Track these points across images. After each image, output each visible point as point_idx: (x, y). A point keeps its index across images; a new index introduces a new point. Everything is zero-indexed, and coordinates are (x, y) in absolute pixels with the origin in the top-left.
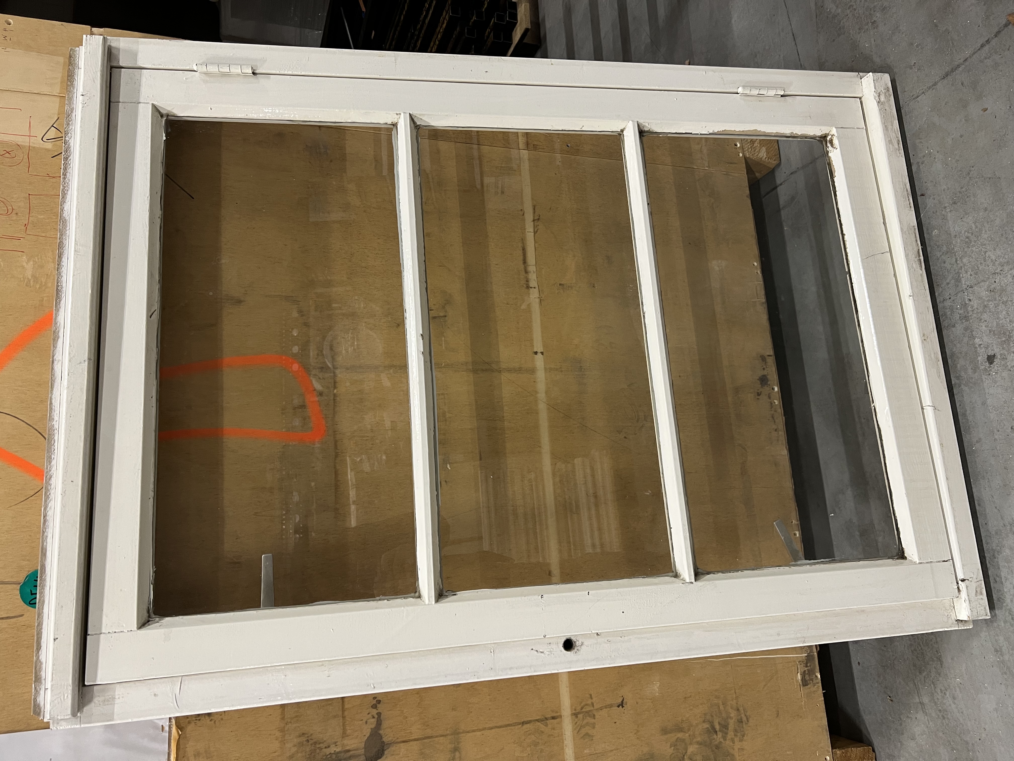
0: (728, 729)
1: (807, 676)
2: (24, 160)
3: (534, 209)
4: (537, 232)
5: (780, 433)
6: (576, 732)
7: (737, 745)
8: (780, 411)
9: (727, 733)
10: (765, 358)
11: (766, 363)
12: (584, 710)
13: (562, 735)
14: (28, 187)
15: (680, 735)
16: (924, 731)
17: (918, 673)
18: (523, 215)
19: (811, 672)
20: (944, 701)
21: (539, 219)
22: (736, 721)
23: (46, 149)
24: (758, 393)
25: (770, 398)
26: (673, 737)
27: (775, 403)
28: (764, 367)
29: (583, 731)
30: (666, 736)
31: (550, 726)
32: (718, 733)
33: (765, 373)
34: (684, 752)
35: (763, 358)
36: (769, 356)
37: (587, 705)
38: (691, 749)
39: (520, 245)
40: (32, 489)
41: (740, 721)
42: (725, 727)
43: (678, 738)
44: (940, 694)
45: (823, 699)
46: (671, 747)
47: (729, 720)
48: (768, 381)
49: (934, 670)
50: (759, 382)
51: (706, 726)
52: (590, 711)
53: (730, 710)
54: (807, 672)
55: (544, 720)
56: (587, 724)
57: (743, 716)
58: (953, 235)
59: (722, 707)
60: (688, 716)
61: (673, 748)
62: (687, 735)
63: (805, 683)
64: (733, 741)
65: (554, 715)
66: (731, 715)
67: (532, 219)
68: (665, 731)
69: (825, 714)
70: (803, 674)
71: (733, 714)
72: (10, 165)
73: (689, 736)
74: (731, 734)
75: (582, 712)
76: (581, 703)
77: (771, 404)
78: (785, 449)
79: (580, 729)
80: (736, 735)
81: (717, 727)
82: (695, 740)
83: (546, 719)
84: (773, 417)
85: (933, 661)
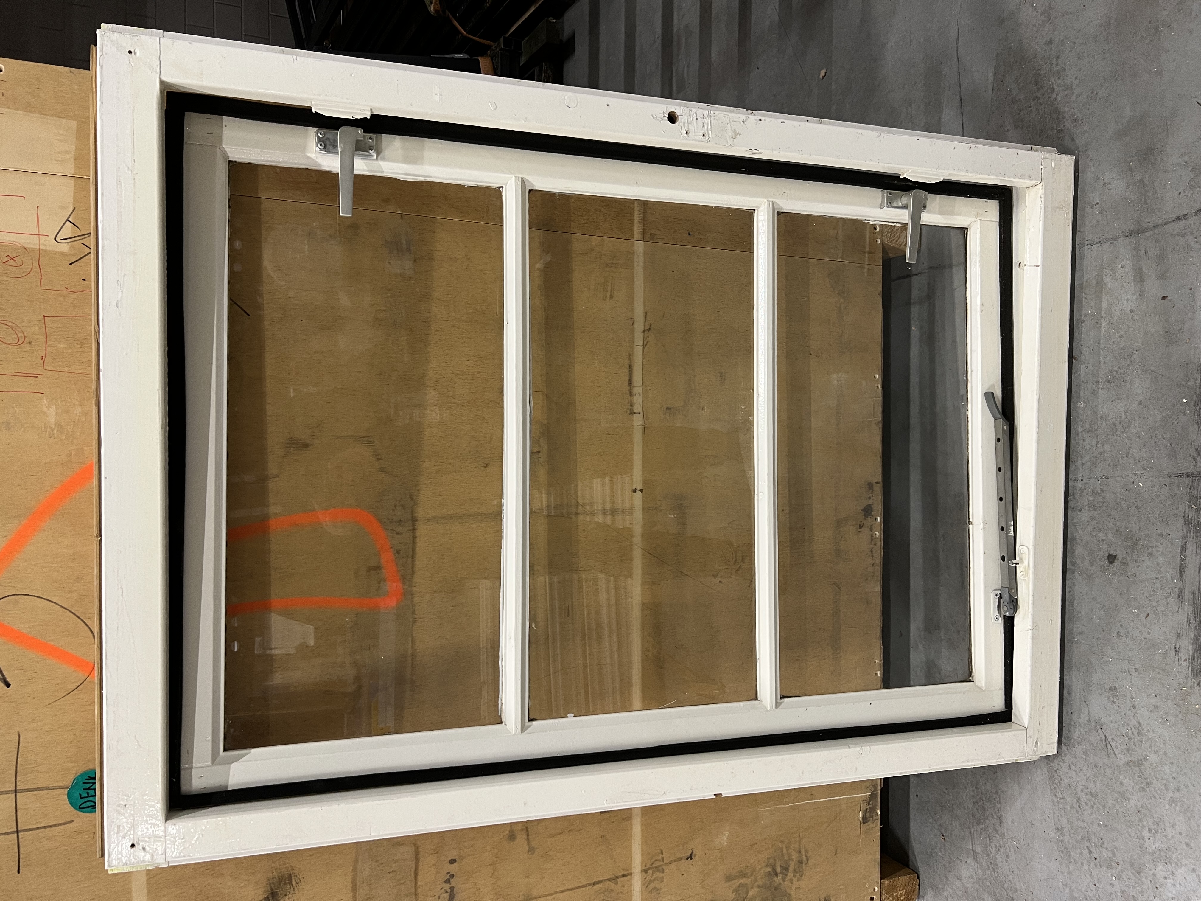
0: (788, 871)
1: (868, 814)
2: (34, 269)
3: (646, 317)
4: (646, 345)
5: (877, 567)
6: (644, 887)
7: (796, 884)
8: (880, 544)
9: (786, 875)
10: (872, 486)
11: (872, 491)
12: (654, 866)
13: (631, 891)
14: (43, 307)
15: (743, 881)
16: (972, 875)
17: (975, 824)
18: (633, 323)
19: (873, 809)
20: (997, 857)
21: (650, 329)
22: (797, 862)
23: (62, 254)
24: (860, 525)
25: (871, 530)
26: (736, 883)
27: (876, 534)
28: (871, 495)
29: (652, 886)
30: (730, 883)
31: (620, 884)
32: (779, 875)
33: (870, 502)
34: (745, 896)
35: (870, 486)
36: (877, 483)
37: (656, 860)
38: (752, 893)
39: (627, 362)
40: (74, 683)
41: (801, 862)
42: (786, 869)
43: (740, 883)
44: (994, 849)
45: (879, 834)
46: (733, 893)
47: (790, 862)
48: (872, 511)
49: (992, 826)
50: (862, 512)
51: (769, 869)
52: (661, 866)
53: (793, 853)
54: (868, 810)
55: (614, 879)
56: (656, 879)
57: (804, 857)
58: (1099, 416)
59: (785, 851)
60: (752, 861)
61: (734, 893)
62: (750, 880)
63: (865, 820)
64: (791, 881)
65: (625, 873)
66: (793, 857)
67: (642, 330)
68: (729, 878)
69: (879, 848)
70: (864, 813)
71: (795, 856)
72: (16, 276)
73: (752, 880)
74: (790, 875)
75: (653, 867)
76: (652, 858)
77: (872, 536)
78: (879, 586)
79: (649, 884)
80: (795, 876)
81: (778, 870)
82: (756, 884)
83: (617, 877)
84: (872, 551)
85: (993, 817)
